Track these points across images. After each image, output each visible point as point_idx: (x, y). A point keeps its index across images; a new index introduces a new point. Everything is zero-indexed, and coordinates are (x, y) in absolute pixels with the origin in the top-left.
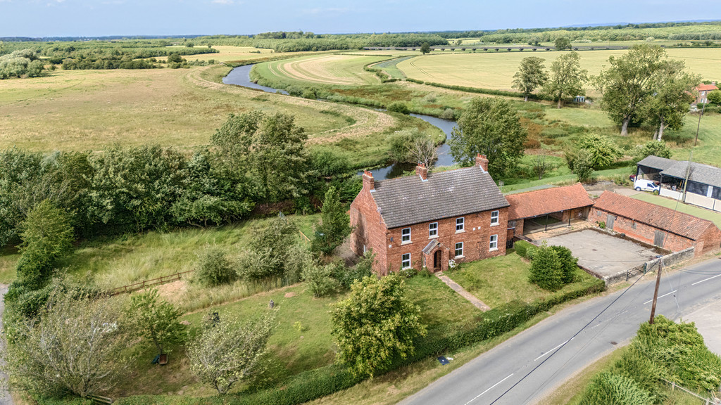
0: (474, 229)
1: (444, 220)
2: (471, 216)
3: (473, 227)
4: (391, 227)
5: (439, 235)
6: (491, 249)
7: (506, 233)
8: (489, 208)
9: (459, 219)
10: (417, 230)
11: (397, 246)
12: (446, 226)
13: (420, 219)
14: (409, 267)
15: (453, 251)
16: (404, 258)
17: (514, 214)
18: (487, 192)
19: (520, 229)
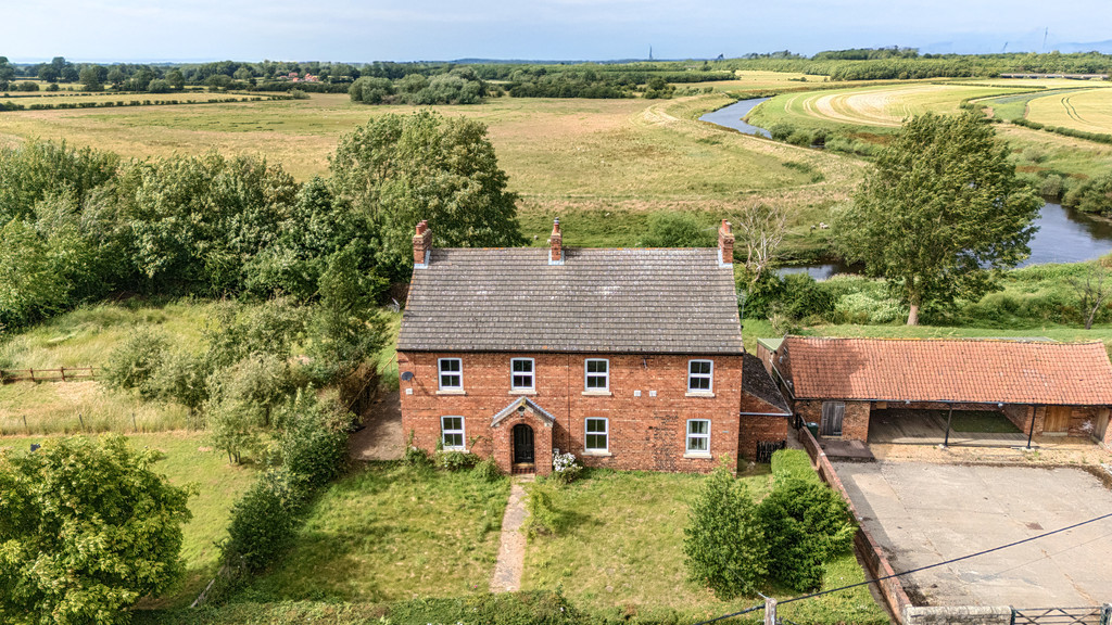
0: (637, 393)
1: (551, 357)
2: (627, 359)
3: (633, 387)
4: (403, 347)
5: (537, 388)
6: (693, 453)
7: (736, 422)
8: (677, 350)
9: (596, 362)
10: (479, 368)
11: (427, 393)
12: (557, 371)
13: (486, 343)
14: (462, 449)
15: (580, 434)
16: (448, 424)
17: (846, 386)
18: (698, 309)
19: (858, 425)
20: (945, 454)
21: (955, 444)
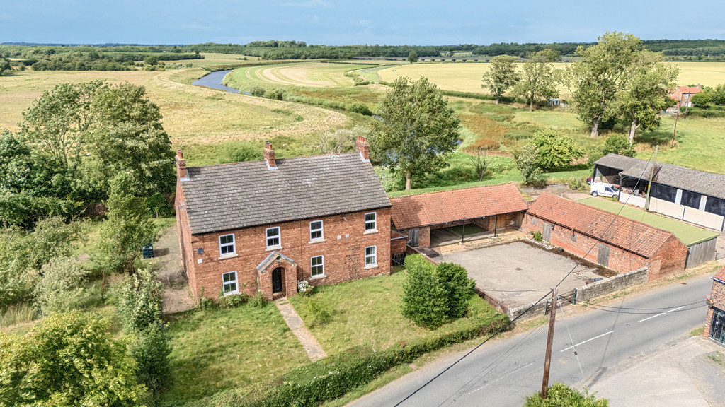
0: (339, 237)
1: (290, 224)
2: (333, 218)
3: (337, 234)
4: (196, 232)
5: (282, 245)
6: (368, 266)
7: (388, 244)
8: (359, 209)
9: (315, 221)
10: (246, 238)
11: (212, 260)
12: (294, 232)
13: (250, 221)
14: (237, 292)
15: (308, 268)
16: (226, 279)
17: (418, 220)
18: (362, 186)
19: (425, 239)
20: (464, 246)
21: (466, 241)
